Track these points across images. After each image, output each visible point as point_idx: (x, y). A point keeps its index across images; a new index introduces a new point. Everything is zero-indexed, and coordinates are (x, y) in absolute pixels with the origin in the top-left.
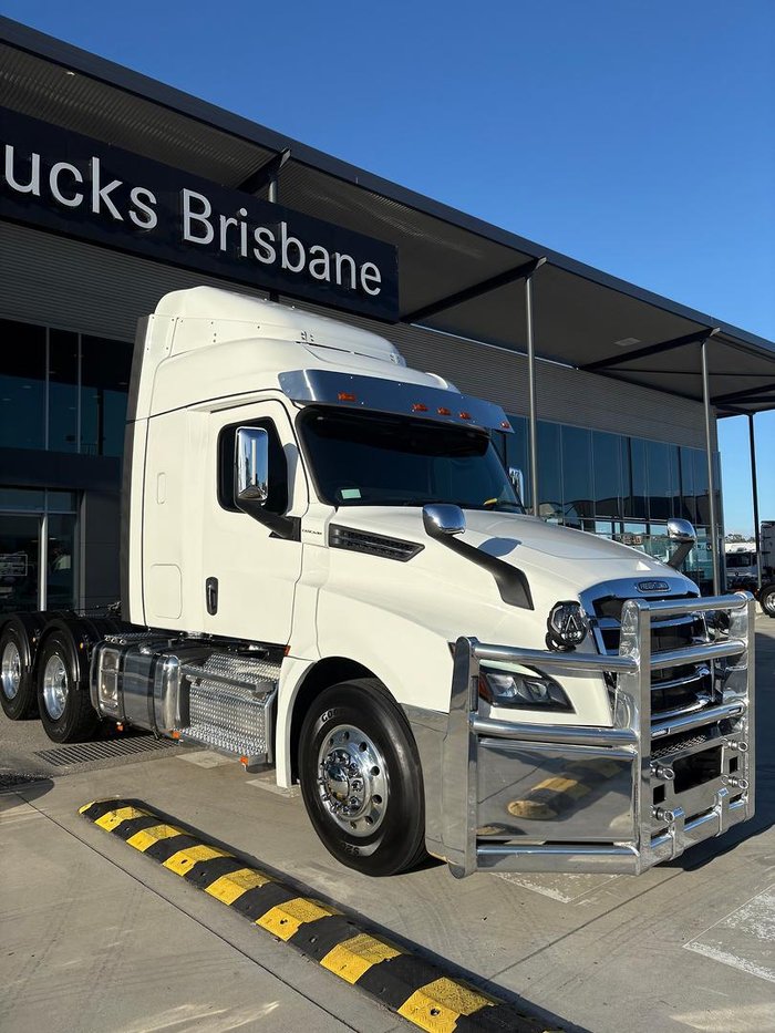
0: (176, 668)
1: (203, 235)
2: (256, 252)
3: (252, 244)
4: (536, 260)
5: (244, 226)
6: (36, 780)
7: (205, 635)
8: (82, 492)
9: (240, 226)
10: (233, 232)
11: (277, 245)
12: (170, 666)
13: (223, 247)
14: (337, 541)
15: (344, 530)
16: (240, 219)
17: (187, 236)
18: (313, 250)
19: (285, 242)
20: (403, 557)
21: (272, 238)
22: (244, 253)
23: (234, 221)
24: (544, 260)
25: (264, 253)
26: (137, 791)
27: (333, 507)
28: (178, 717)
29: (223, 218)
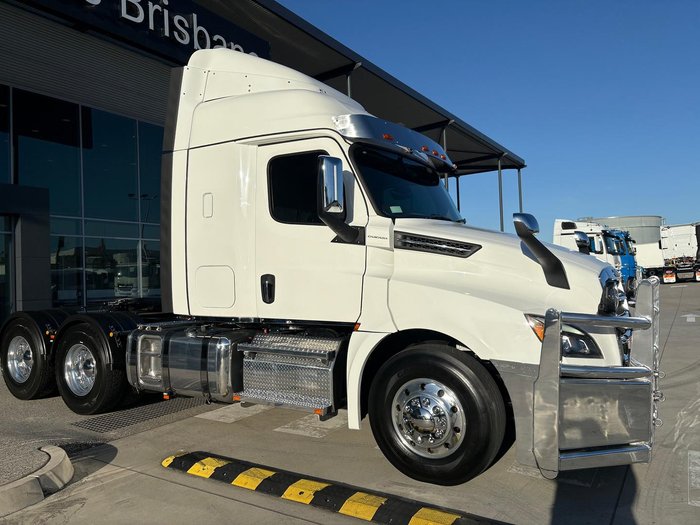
0: (226, 347)
1: (136, 16)
2: (176, 34)
3: (172, 27)
4: (354, 64)
5: (166, 12)
6: (97, 445)
7: (258, 319)
8: (17, 217)
9: (163, 12)
10: (158, 16)
11: (190, 31)
12: (222, 346)
13: (151, 27)
14: (399, 244)
15: (405, 236)
16: (163, 6)
17: (124, 14)
18: (216, 38)
19: (196, 29)
20: (463, 255)
21: (187, 25)
22: (167, 34)
23: (159, 8)
24: (360, 64)
25: (181, 35)
26: (194, 445)
27: (390, 219)
28: (230, 384)
29: (150, 4)
